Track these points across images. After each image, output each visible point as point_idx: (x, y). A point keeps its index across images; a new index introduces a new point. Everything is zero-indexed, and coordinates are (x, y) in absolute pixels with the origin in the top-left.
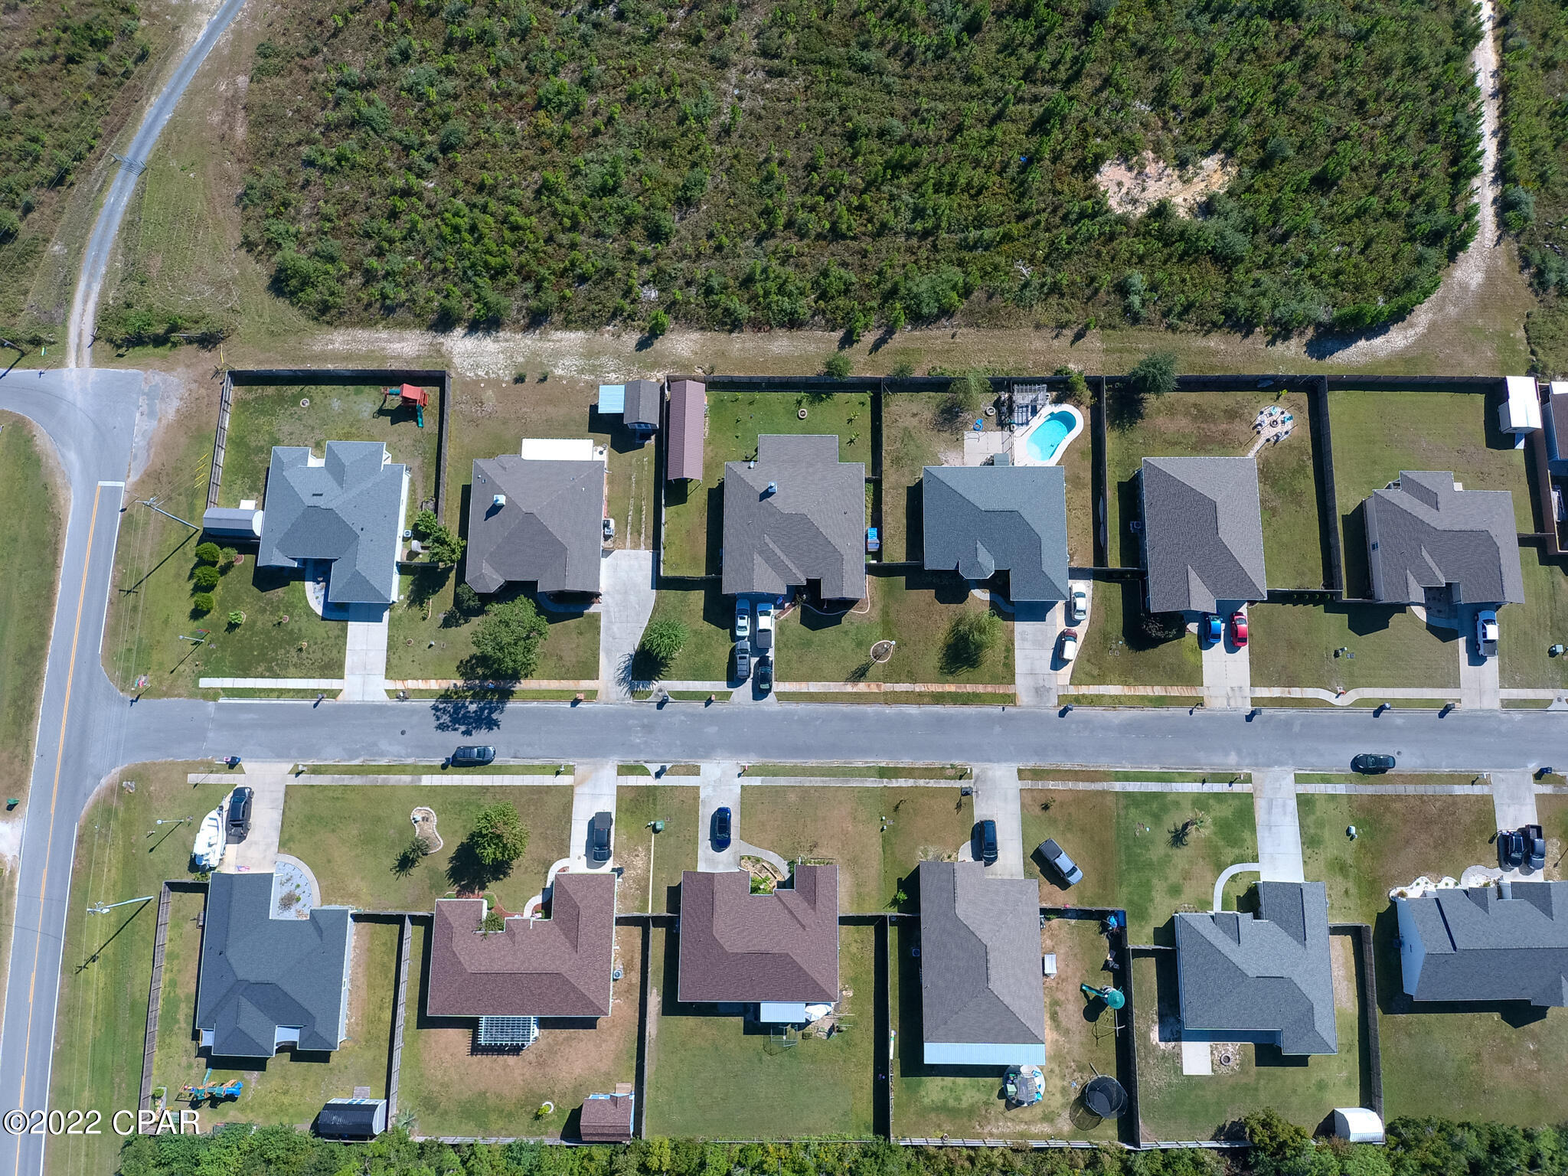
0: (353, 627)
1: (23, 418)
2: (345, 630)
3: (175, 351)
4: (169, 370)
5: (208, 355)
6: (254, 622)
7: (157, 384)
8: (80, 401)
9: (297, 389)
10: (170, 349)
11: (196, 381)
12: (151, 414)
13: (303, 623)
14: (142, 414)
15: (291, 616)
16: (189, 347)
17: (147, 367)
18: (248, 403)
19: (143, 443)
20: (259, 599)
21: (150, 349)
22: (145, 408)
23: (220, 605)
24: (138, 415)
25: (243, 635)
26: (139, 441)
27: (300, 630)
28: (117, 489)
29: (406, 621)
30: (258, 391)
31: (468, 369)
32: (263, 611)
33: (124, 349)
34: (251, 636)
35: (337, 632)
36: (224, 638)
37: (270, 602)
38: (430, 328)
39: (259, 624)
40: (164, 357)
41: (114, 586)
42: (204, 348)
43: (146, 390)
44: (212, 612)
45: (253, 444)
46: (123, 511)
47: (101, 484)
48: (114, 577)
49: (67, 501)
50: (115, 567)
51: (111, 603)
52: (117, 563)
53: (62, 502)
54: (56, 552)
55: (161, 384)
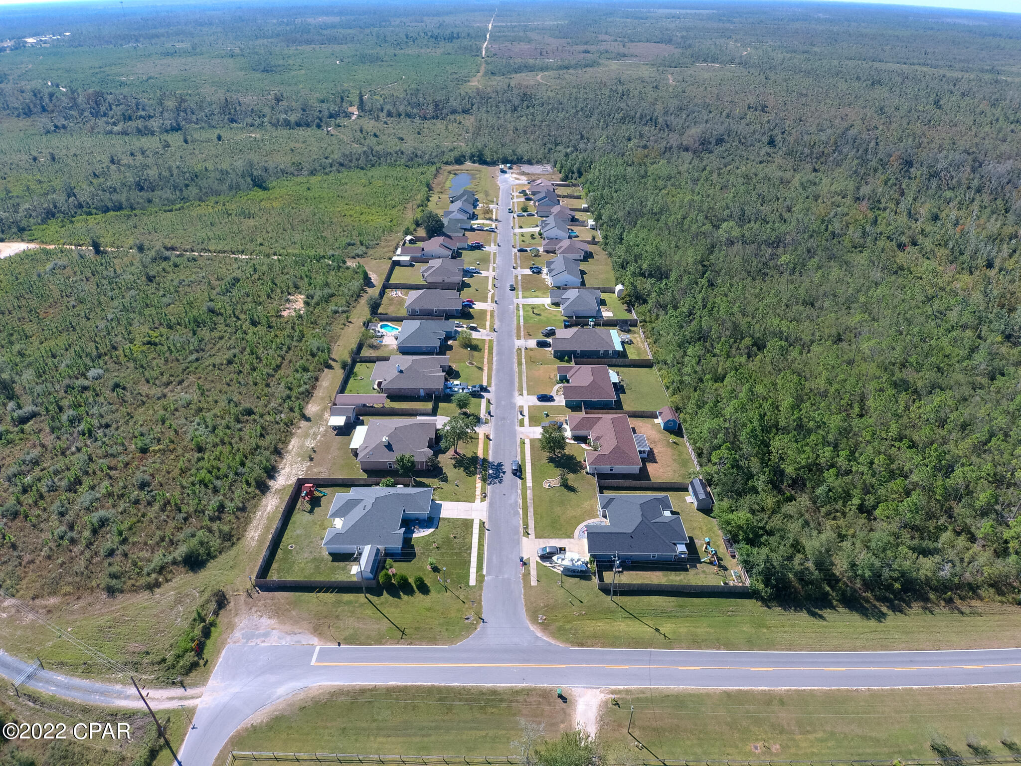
0: (446, 514)
2: (447, 519)
3: (220, 625)
6: (435, 559)
7: (243, 635)
12: (266, 635)
14: (264, 641)
15: (433, 542)
17: (224, 643)
19: (288, 638)
20: (419, 558)
22: (259, 641)
24: (263, 644)
25: (443, 564)
26: (288, 641)
27: (442, 538)
30: (273, 571)
32: (428, 556)
34: (444, 561)
35: (446, 522)
36: (443, 574)
37: (423, 553)
39: (436, 557)
40: (222, 632)
43: (244, 641)
44: (425, 581)
46: (339, 644)
47: (313, 662)
48: (391, 644)
49: (320, 687)
50: (383, 644)
51: (411, 644)
52: (381, 644)
53: (320, 691)
54: (362, 691)
55: (244, 631)
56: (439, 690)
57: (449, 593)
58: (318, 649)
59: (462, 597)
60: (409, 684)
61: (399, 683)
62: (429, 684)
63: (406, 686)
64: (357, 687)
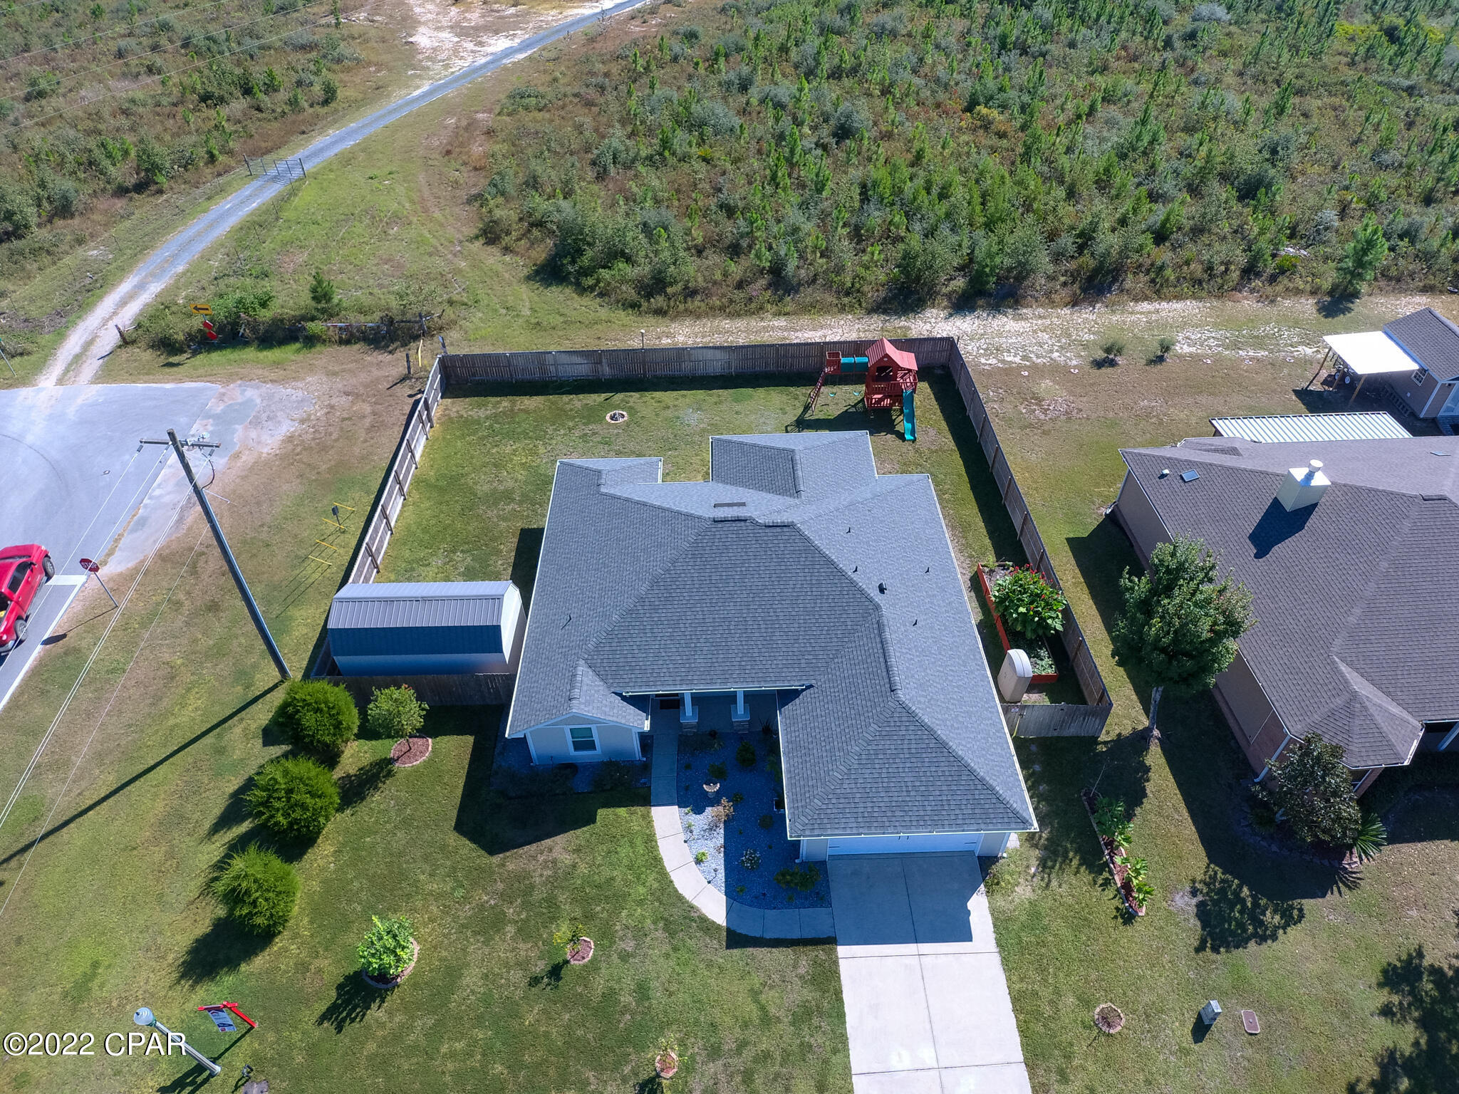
0: (861, 964)
2: (827, 981)
3: (303, 356)
4: (285, 379)
5: (386, 357)
7: (251, 400)
8: (35, 434)
9: (596, 399)
10: (298, 351)
11: (347, 394)
13: (656, 960)
15: (606, 936)
16: (344, 348)
17: (230, 378)
18: (478, 422)
19: (175, 498)
21: (250, 353)
30: (503, 404)
32: (490, 924)
33: (186, 355)
35: (801, 994)
40: (277, 364)
42: (377, 348)
43: (220, 408)
45: (483, 488)
46: (52, 640)
55: (258, 401)
58: (77, 580)
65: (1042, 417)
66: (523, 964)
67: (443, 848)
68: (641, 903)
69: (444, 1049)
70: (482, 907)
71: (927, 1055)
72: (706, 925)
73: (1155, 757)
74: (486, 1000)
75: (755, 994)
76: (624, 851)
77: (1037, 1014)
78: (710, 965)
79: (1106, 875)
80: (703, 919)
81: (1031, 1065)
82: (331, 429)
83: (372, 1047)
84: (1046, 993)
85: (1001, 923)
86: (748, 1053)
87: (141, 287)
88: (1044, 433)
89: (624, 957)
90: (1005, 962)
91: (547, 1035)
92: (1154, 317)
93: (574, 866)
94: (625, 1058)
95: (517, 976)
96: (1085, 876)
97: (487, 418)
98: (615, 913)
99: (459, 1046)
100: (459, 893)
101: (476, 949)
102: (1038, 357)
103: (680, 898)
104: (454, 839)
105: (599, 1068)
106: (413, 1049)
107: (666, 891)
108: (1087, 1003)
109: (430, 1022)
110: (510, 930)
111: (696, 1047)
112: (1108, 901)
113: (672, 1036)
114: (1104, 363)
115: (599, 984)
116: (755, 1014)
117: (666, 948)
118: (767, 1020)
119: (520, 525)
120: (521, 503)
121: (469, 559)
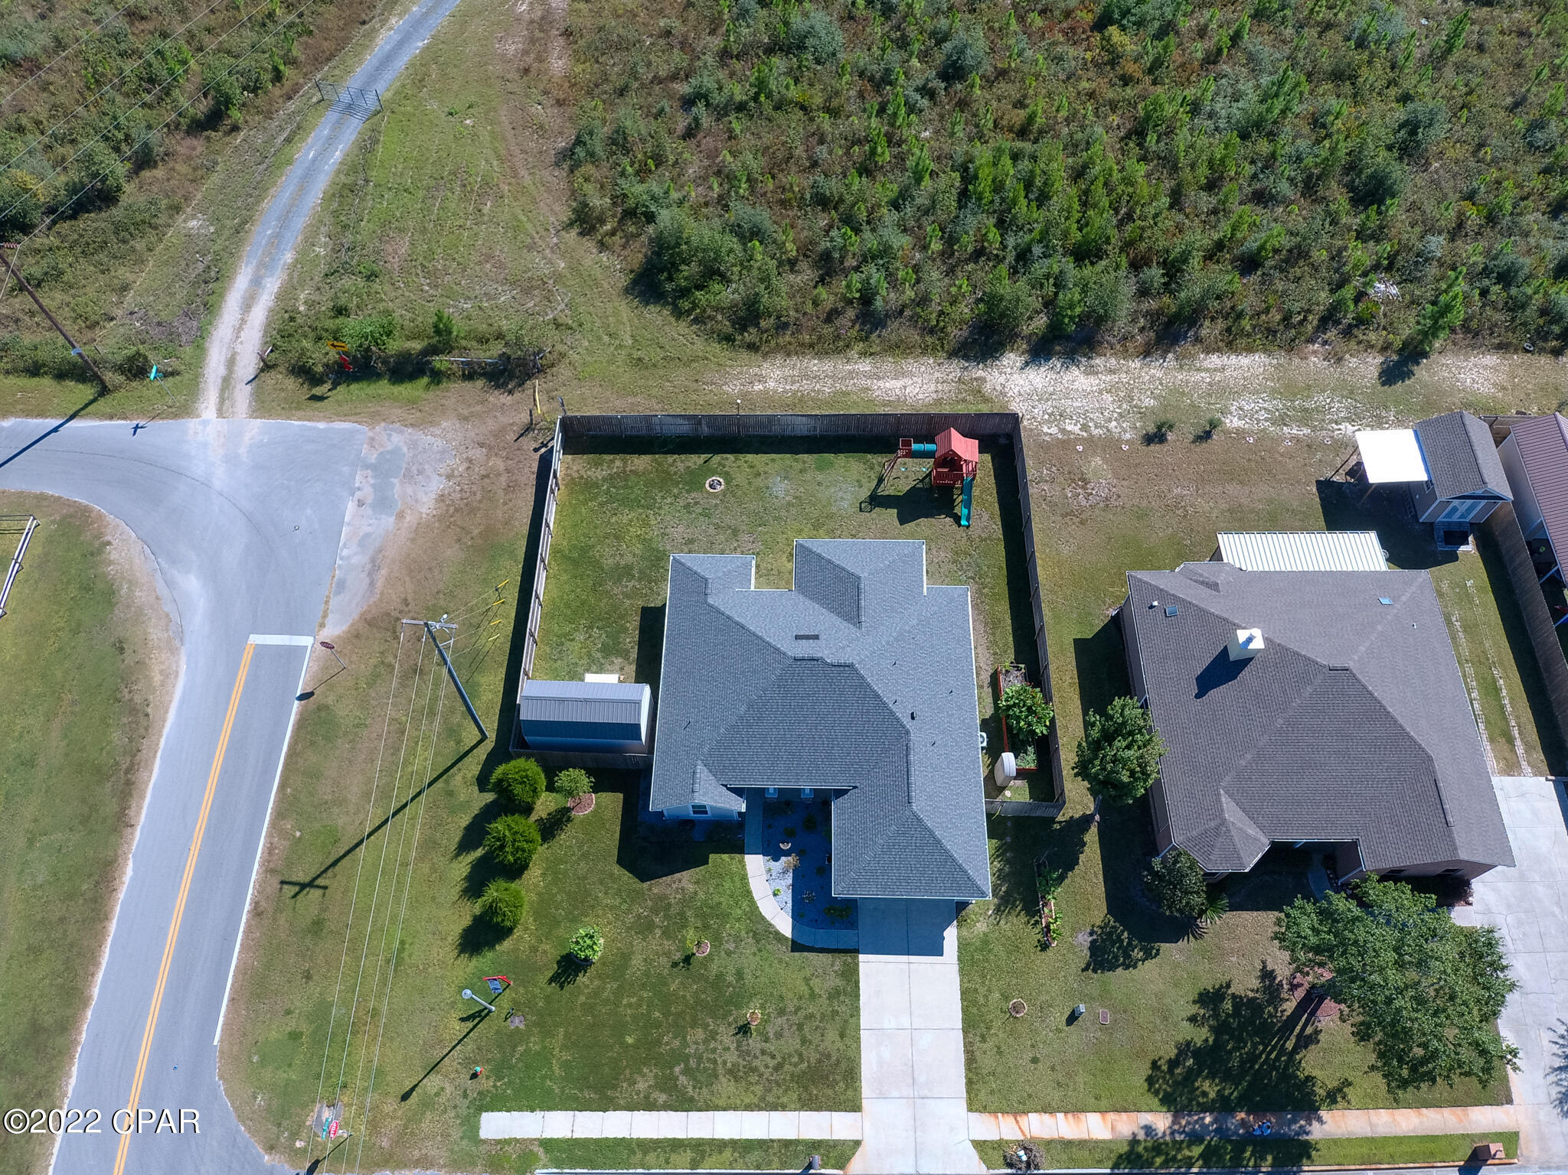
0: (873, 966)
1: (86, 510)
2: (851, 975)
3: (433, 394)
4: (423, 423)
5: (506, 399)
6: (625, 957)
7: (396, 451)
8: (220, 479)
10: (427, 387)
12: (382, 503)
13: (748, 957)
14: (361, 503)
15: (717, 940)
16: (468, 385)
17: (374, 418)
18: (596, 484)
19: (361, 559)
20: (635, 897)
21: (385, 388)
22: (368, 493)
23: (538, 915)
24: (351, 507)
25: (596, 994)
26: (350, 556)
27: (739, 974)
28: (297, 652)
29: (998, 949)
30: (616, 463)
31: (1048, 422)
32: (645, 928)
33: (328, 386)
34: (619, 993)
35: (835, 982)
36: (548, 999)
37: (661, 905)
38: (953, 354)
39: (637, 961)
40: (412, 403)
41: (269, 870)
42: (497, 387)
43: (373, 458)
44: (517, 933)
45: (608, 563)
46: (304, 697)
47: (255, 639)
48: (270, 850)
49: (169, 676)
50: (273, 824)
51: (257, 912)
52: (279, 815)
53: (157, 679)
54: (127, 789)
55: (405, 449)
56: (67, 1026)
57: (458, 1028)
58: (307, 641)
59: (433, 1083)
60: (113, 927)
61: (121, 895)
62: (96, 991)
63: (106, 918)
64: (142, 775)
65: (1084, 503)
66: (668, 954)
67: (611, 875)
68: (738, 920)
69: (625, 1002)
70: (639, 916)
71: (905, 1022)
72: (779, 937)
73: (1092, 837)
74: (647, 974)
75: (807, 980)
76: (727, 885)
77: (975, 1003)
78: (780, 961)
79: (1037, 918)
80: (777, 933)
81: (965, 1031)
82: (474, 488)
83: (582, 999)
84: (982, 990)
85: (963, 946)
86: (801, 1014)
87: (256, 282)
88: (1082, 523)
89: (729, 953)
90: (961, 970)
91: (684, 997)
92: (1218, 377)
93: (696, 893)
94: (730, 1013)
95: (663, 960)
96: (1023, 918)
97: (604, 480)
98: (723, 925)
99: (633, 1000)
100: (624, 907)
101: (638, 943)
102: (1096, 427)
103: (763, 918)
104: (617, 870)
105: (715, 1017)
106: (607, 1001)
107: (754, 914)
108: (1006, 998)
109: (615, 986)
110: (658, 932)
111: (771, 1009)
112: (1035, 935)
113: (757, 1002)
114: (1156, 437)
115: (714, 968)
116: (807, 992)
117: (754, 949)
118: (813, 996)
119: (641, 603)
120: (640, 580)
121: (604, 636)
